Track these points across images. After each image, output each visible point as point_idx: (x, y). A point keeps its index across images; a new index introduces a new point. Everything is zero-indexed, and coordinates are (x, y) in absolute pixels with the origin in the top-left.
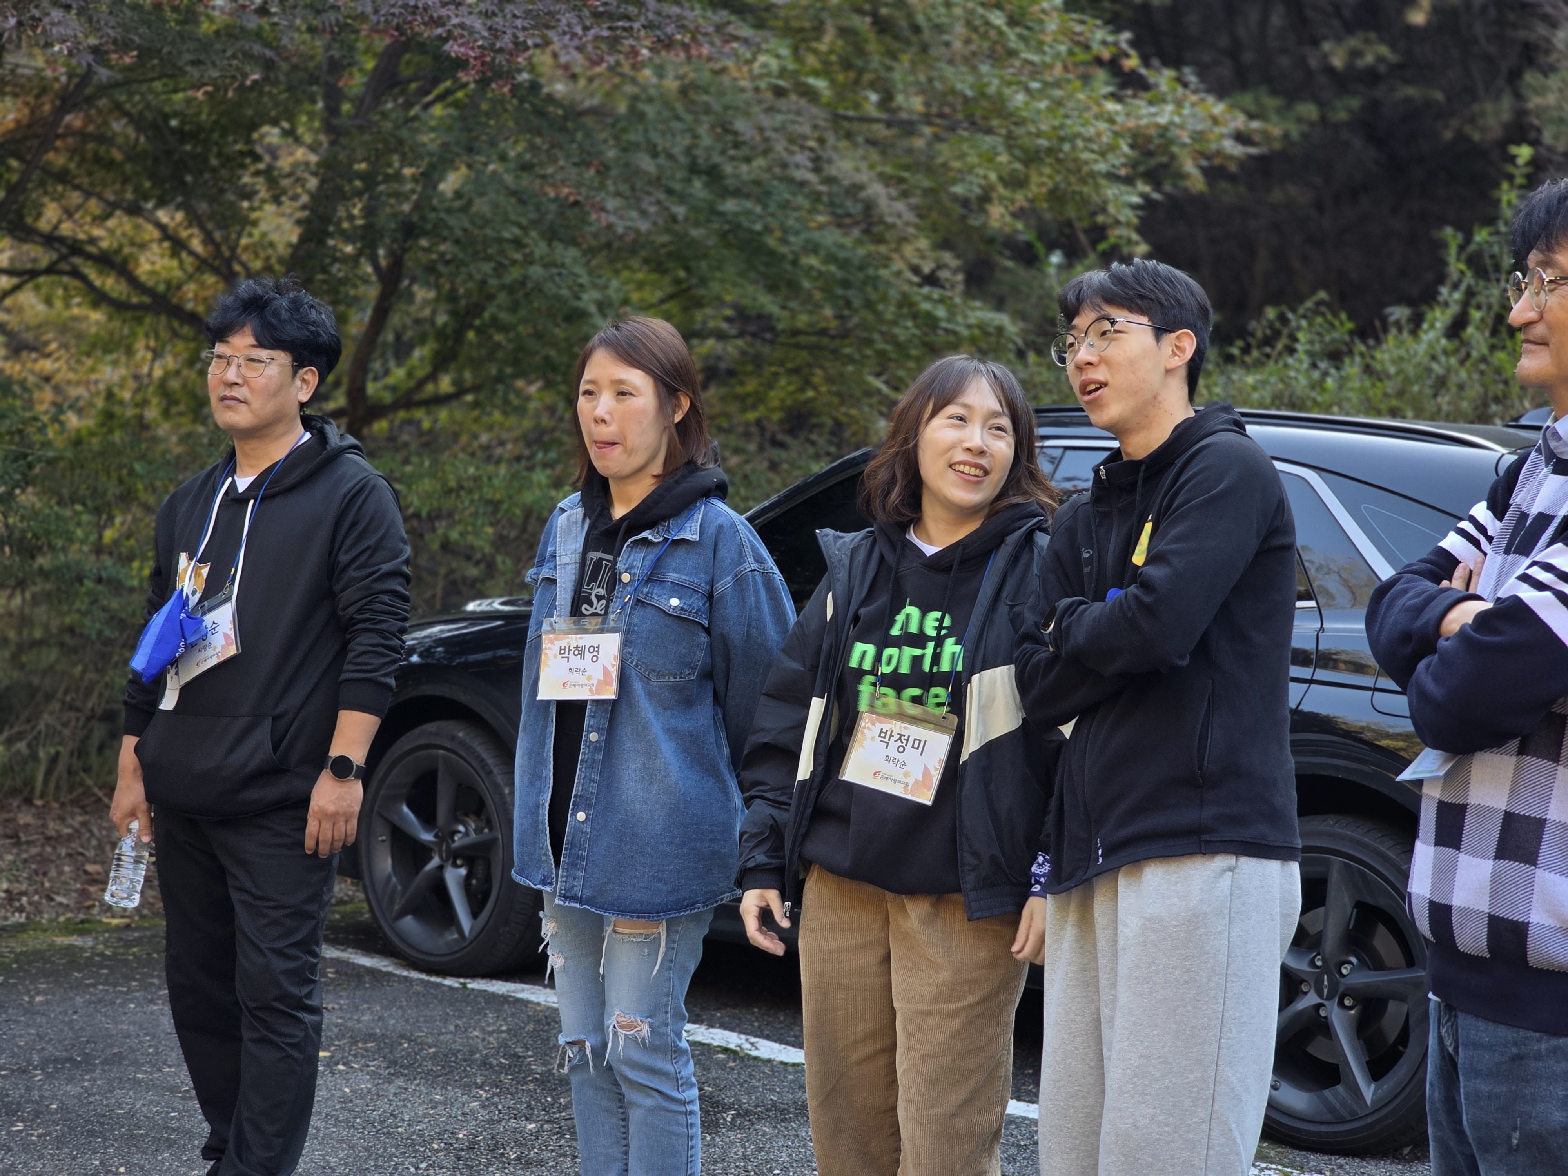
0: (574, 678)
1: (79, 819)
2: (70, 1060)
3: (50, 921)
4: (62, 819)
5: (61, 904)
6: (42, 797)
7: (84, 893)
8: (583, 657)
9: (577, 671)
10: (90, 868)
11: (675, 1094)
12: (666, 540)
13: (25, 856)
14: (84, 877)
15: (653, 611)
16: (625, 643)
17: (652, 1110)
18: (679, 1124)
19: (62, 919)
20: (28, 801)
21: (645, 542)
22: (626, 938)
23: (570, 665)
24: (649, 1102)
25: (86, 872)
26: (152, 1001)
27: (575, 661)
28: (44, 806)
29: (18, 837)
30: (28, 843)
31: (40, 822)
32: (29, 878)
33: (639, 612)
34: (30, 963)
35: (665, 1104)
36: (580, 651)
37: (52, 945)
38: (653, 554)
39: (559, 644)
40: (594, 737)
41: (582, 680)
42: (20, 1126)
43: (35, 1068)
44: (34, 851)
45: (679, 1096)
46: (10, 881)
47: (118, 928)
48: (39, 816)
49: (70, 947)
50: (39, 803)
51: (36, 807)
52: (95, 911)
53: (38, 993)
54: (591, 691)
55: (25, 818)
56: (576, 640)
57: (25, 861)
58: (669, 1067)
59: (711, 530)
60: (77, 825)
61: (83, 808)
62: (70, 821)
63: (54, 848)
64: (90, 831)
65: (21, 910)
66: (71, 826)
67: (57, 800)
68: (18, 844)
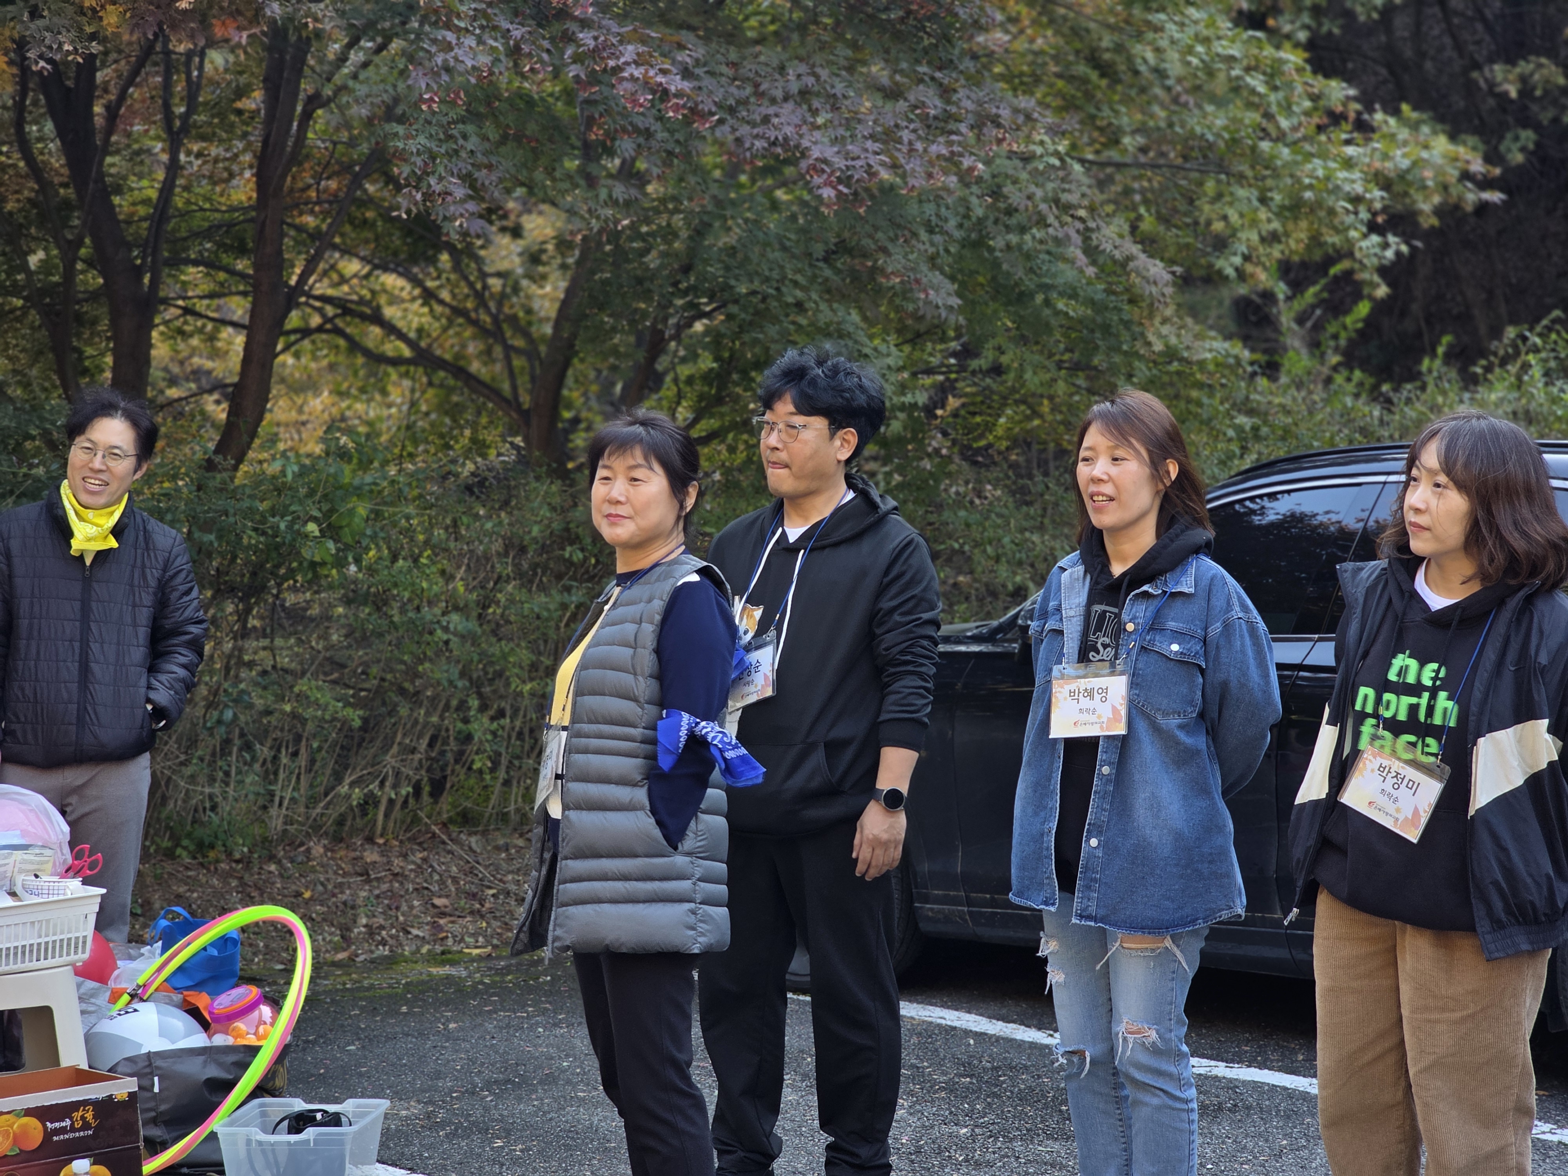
0: (1085, 717)
1: (420, 855)
2: (508, 1081)
3: (413, 953)
4: (405, 856)
5: (417, 936)
6: (382, 836)
7: (435, 926)
8: (1092, 697)
9: (1088, 711)
10: (437, 901)
11: (1178, 1093)
12: (1165, 592)
13: (377, 892)
14: (433, 911)
15: (1156, 657)
16: (1133, 685)
17: (1159, 1108)
18: (1182, 1121)
19: (424, 950)
20: (370, 840)
21: (1146, 594)
22: (1134, 953)
23: (1080, 706)
24: (1155, 1101)
25: (434, 906)
26: (555, 1025)
27: (1085, 702)
28: (385, 844)
29: (368, 874)
30: (378, 879)
31: (385, 860)
32: (384, 913)
33: (1144, 658)
34: (423, 992)
35: (1170, 1102)
36: (1090, 693)
37: (430, 974)
38: (1153, 605)
39: (1067, 688)
40: (1106, 770)
41: (1093, 718)
42: (499, 1143)
43: (482, 1090)
44: (385, 887)
45: (1182, 1096)
46: (367, 916)
47: (480, 958)
48: (382, 854)
49: (448, 977)
50: (381, 841)
51: (379, 845)
52: (450, 942)
53: (448, 1020)
54: (1102, 728)
55: (371, 856)
56: (1083, 684)
57: (378, 897)
58: (1172, 1069)
59: (1204, 583)
60: (419, 861)
61: (420, 844)
62: (412, 858)
63: (402, 884)
64: (431, 866)
65: (384, 943)
66: (413, 862)
67: (396, 838)
68: (368, 881)
